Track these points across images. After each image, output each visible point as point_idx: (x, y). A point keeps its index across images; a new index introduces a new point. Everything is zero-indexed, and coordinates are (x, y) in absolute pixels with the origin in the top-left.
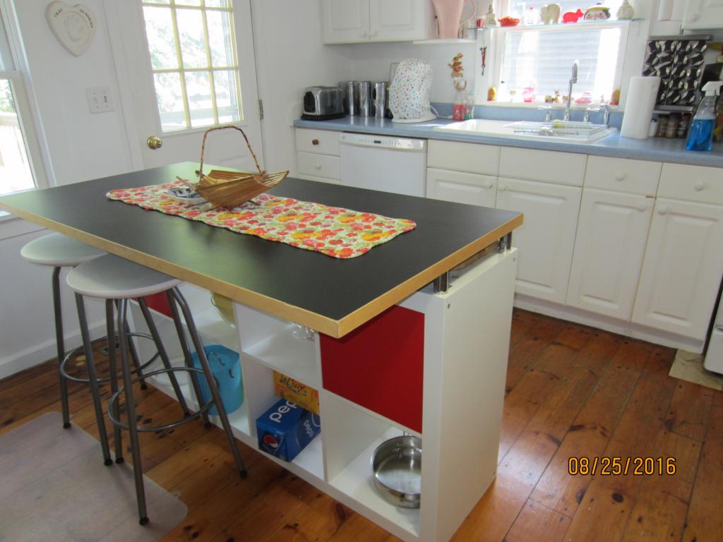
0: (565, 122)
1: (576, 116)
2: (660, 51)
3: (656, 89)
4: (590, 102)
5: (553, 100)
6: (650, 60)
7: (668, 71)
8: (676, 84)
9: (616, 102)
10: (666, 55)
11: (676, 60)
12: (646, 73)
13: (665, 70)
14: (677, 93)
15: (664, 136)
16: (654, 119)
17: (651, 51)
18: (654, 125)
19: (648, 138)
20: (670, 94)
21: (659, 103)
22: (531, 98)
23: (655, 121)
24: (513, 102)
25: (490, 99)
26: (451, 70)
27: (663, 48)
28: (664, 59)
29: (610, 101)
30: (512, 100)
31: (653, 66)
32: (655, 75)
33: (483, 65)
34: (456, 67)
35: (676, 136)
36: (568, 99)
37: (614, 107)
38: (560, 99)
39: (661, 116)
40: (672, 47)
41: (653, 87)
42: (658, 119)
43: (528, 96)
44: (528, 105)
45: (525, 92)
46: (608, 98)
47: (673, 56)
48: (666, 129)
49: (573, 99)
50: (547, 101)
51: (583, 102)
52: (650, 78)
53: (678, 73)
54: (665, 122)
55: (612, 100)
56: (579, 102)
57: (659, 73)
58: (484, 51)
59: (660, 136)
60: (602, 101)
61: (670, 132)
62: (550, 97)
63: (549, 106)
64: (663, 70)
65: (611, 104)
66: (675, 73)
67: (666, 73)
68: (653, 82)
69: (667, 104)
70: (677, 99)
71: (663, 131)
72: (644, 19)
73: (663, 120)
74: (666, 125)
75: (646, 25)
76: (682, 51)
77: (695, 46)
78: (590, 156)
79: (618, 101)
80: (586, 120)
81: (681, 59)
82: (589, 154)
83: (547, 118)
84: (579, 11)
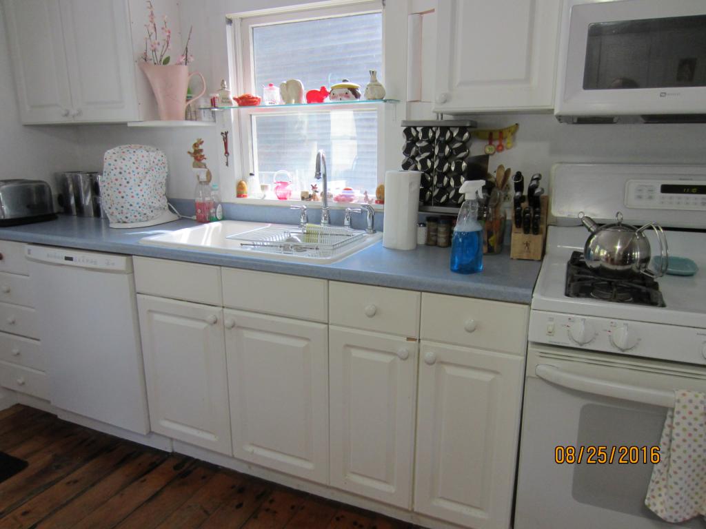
0: (323, 226)
1: (336, 219)
2: (417, 139)
3: (417, 186)
4: (351, 200)
5: (310, 197)
6: (407, 151)
7: (429, 163)
8: (440, 180)
9: (381, 201)
10: (426, 144)
11: (436, 151)
12: (406, 166)
13: (426, 163)
14: (443, 191)
15: (436, 244)
16: (421, 223)
17: (408, 139)
18: (422, 231)
19: (418, 247)
20: (435, 193)
21: (423, 203)
22: (285, 195)
23: (424, 225)
24: (266, 198)
25: (239, 195)
26: (192, 159)
27: (420, 135)
28: (423, 150)
29: (376, 199)
30: (265, 196)
31: (413, 158)
32: (416, 169)
33: (227, 153)
34: (198, 155)
35: (450, 244)
36: (325, 194)
37: (380, 206)
38: (318, 195)
39: (429, 219)
40: (431, 134)
41: (411, 184)
42: (427, 223)
43: (281, 192)
44: (282, 203)
45: (277, 187)
46: (373, 196)
47: (433, 145)
48: (436, 236)
49: (331, 196)
50: (303, 198)
51: (344, 200)
52: (410, 172)
53: (441, 166)
54: (435, 227)
55: (377, 197)
56: (337, 199)
57: (419, 167)
58: (225, 136)
59: (431, 242)
60: (366, 198)
61: (442, 240)
62: (307, 193)
63: (305, 205)
64: (423, 162)
65: (376, 202)
66: (438, 167)
67: (427, 166)
68: (414, 175)
69: (434, 205)
70: (443, 199)
71: (433, 238)
72: (398, 101)
73: (432, 223)
74: (436, 231)
75: (402, 107)
76: (442, 139)
77: (455, 134)
78: (331, 282)
79: (384, 199)
80: (346, 222)
81: (442, 150)
82: (329, 280)
83: (302, 221)
84: (323, 89)
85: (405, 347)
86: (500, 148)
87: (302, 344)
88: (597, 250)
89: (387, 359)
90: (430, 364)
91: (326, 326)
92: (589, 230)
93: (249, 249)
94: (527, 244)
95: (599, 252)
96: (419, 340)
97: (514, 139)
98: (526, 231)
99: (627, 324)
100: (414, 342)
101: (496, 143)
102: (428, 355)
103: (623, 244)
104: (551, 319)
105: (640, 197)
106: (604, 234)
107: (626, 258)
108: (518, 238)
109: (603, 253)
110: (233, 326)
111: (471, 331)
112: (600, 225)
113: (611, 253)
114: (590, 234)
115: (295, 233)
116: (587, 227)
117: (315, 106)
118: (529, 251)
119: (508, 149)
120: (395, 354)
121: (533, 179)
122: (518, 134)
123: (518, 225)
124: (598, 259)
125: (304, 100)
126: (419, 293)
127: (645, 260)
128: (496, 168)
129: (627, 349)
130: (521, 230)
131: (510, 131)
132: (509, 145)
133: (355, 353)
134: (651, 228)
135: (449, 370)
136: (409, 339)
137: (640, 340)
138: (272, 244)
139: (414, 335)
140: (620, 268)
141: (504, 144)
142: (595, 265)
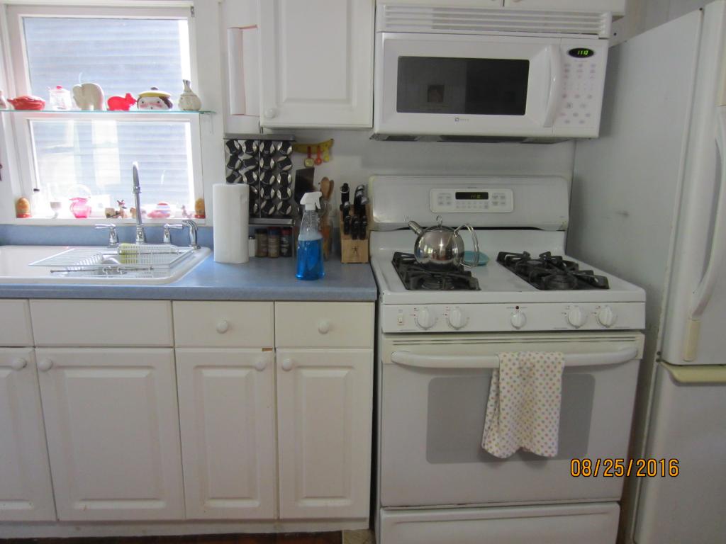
0: (138, 245)
1: (153, 236)
2: (240, 151)
3: (246, 199)
4: (168, 216)
5: (117, 214)
6: (231, 163)
7: (255, 176)
8: (267, 192)
9: (201, 214)
10: (250, 157)
11: (262, 164)
12: (230, 180)
13: (252, 176)
14: (271, 203)
15: (267, 255)
16: (251, 236)
17: (231, 152)
18: (252, 243)
19: (250, 259)
20: (263, 204)
21: (252, 215)
22: (85, 212)
23: (254, 238)
24: (59, 217)
25: (20, 215)
27: (244, 148)
28: (248, 162)
29: (195, 214)
30: (56, 215)
31: (237, 170)
32: (241, 181)
35: (281, 254)
36: (137, 212)
37: (201, 221)
38: (127, 212)
39: (258, 231)
40: (255, 148)
41: (241, 197)
42: (256, 235)
43: (79, 209)
44: (81, 222)
45: (74, 204)
46: (191, 209)
47: (257, 158)
48: (267, 247)
49: (144, 212)
50: (108, 216)
51: (159, 216)
52: (236, 186)
53: (267, 178)
54: (265, 239)
55: (197, 212)
56: (152, 215)
57: (245, 179)
59: (262, 255)
60: (185, 213)
61: (273, 250)
62: (113, 210)
63: (112, 223)
64: (249, 175)
65: (196, 216)
66: (264, 179)
67: (253, 179)
68: (240, 190)
69: (263, 217)
70: (272, 210)
71: (264, 250)
72: (215, 113)
73: (262, 235)
74: (267, 242)
75: (218, 119)
76: (266, 152)
77: (279, 148)
78: (174, 302)
79: (204, 213)
80: (166, 239)
81: (267, 163)
82: (172, 300)
83: (112, 240)
84: (128, 95)
85: (261, 358)
86: (319, 161)
87: (143, 373)
88: (425, 250)
89: (242, 373)
90: (288, 370)
91: (172, 349)
92: (416, 232)
93: (62, 276)
94: (356, 249)
95: (427, 250)
96: (275, 349)
97: (330, 153)
98: (354, 237)
99: (458, 307)
100: (269, 352)
101: (314, 157)
102: (285, 361)
103: (445, 242)
104: (400, 311)
105: (441, 203)
106: (429, 236)
107: (449, 253)
108: (347, 243)
109: (430, 251)
110: (50, 368)
111: (323, 332)
112: (424, 228)
113: (437, 250)
114: (416, 236)
115: (109, 254)
116: (413, 230)
117: (119, 114)
118: (358, 256)
119: (325, 162)
120: (251, 367)
121: (357, 191)
122: (334, 148)
123: (346, 232)
124: (427, 256)
125: (105, 106)
126: (272, 303)
127: (462, 255)
128: (320, 181)
129: (460, 327)
130: (349, 236)
131: (326, 146)
132: (326, 159)
133: (208, 373)
134: (464, 228)
135: (306, 373)
136: (264, 349)
137: (468, 318)
138: (86, 268)
139: (269, 344)
140: (444, 262)
141: (322, 157)
142: (425, 261)
